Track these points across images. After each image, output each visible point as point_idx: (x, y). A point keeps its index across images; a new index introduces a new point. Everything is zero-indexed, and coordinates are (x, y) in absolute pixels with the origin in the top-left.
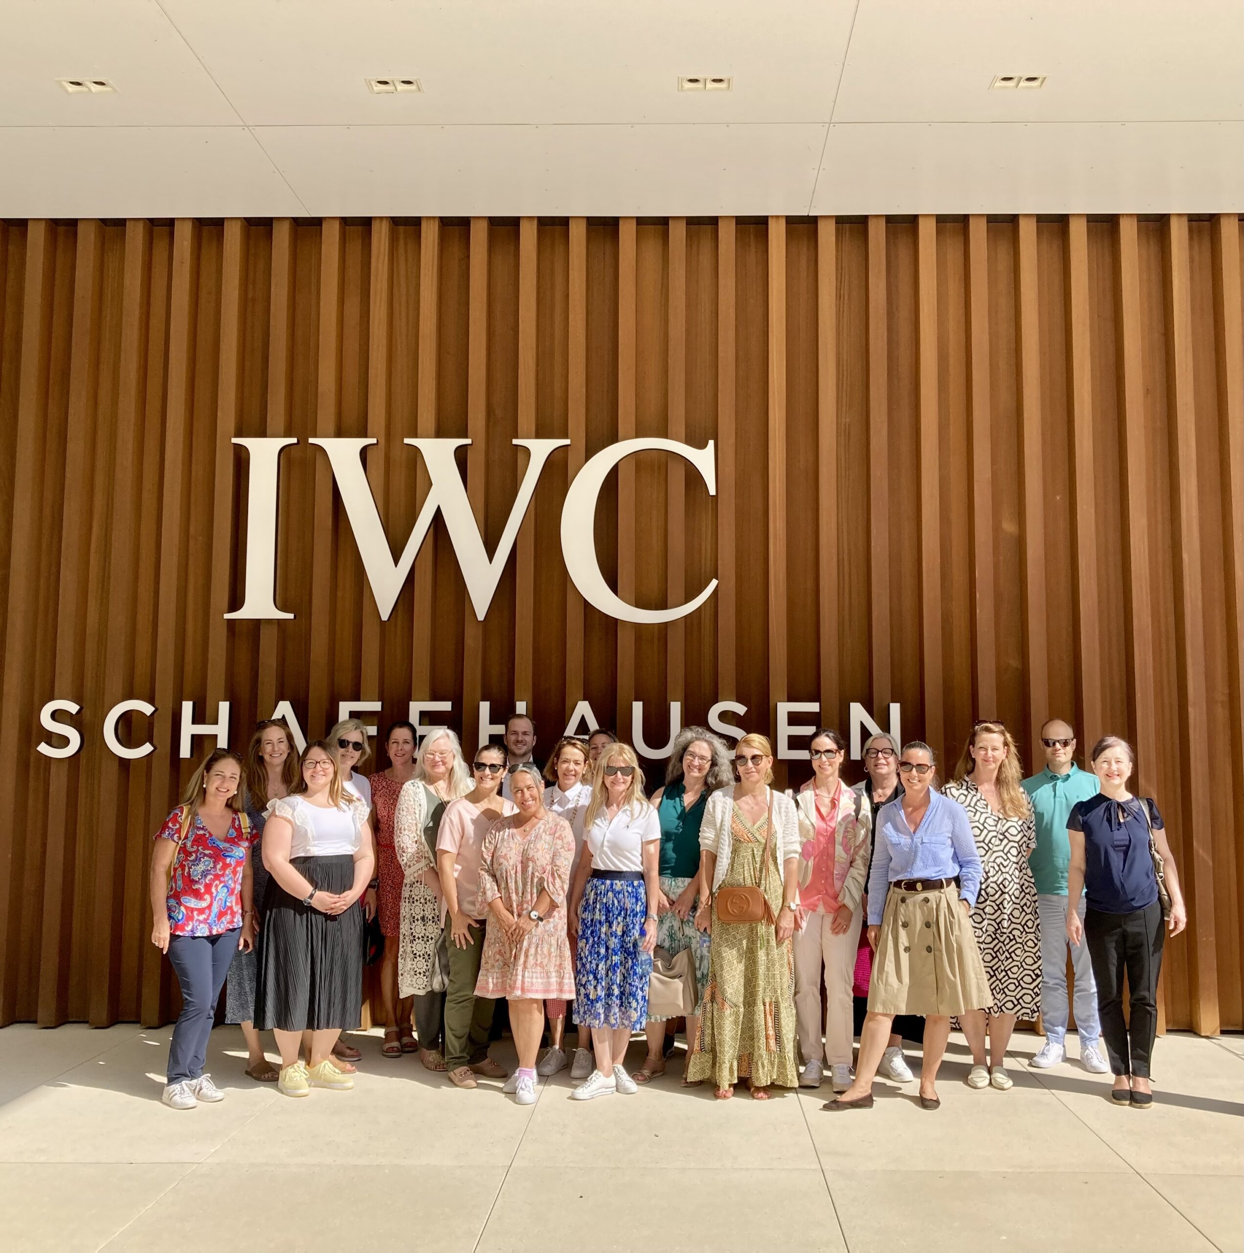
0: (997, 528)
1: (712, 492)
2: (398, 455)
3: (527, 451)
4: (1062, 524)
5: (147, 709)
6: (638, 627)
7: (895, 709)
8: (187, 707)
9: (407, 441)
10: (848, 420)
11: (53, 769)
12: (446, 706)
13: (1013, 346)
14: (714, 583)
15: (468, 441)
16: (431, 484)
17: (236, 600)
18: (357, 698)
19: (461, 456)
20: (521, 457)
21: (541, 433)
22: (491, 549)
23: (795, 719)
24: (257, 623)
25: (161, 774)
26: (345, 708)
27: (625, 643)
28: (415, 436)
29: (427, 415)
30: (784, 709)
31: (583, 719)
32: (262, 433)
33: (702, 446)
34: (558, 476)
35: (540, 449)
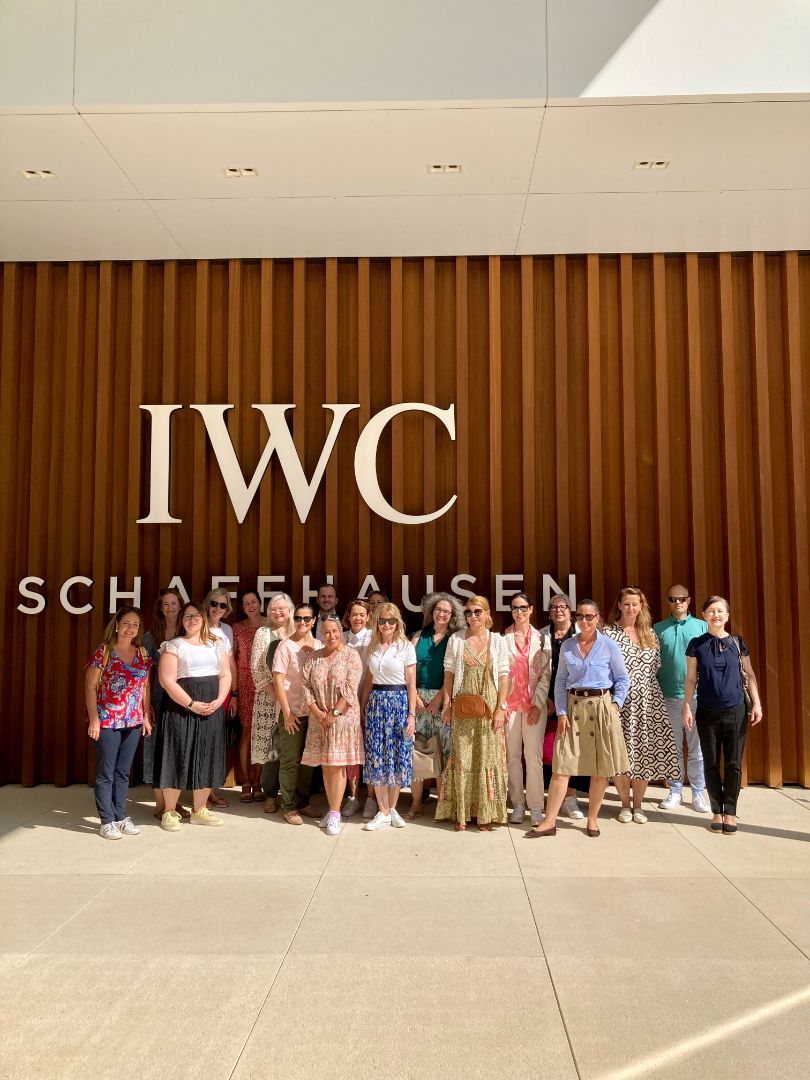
0: (638, 460)
1: (453, 438)
2: (248, 416)
3: (332, 412)
4: (681, 456)
5: (88, 582)
6: (406, 527)
7: (572, 578)
8: (114, 581)
9: (254, 406)
10: (541, 390)
11: (28, 620)
12: (281, 579)
13: (649, 338)
14: (455, 497)
15: (293, 406)
16: (269, 435)
17: (145, 511)
18: (223, 573)
19: (289, 415)
20: (328, 416)
21: (340, 401)
22: (309, 477)
23: (507, 585)
24: (157, 527)
25: (97, 624)
26: (216, 580)
27: (397, 537)
28: (259, 403)
29: (266, 389)
30: (500, 579)
32: (160, 402)
33: (446, 408)
34: (352, 429)
35: (340, 411)
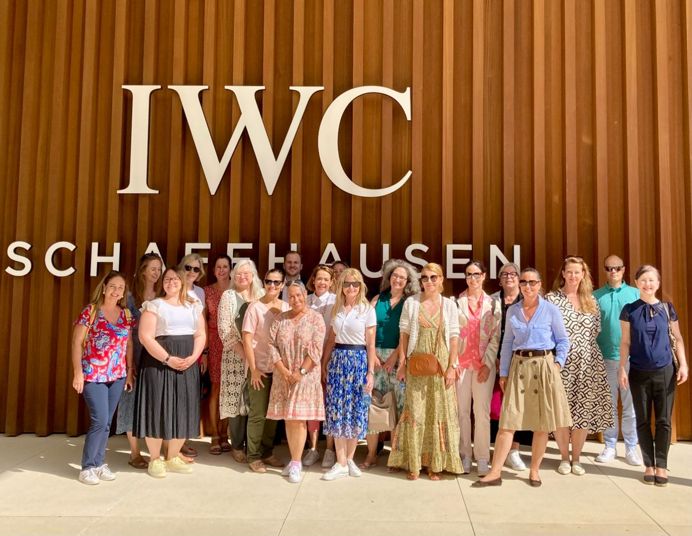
0: (579, 140)
1: (409, 118)
2: (221, 96)
3: (298, 94)
4: (618, 138)
5: (71, 247)
6: (364, 199)
7: (517, 249)
8: (95, 246)
9: (227, 87)
10: (490, 75)
11: (15, 281)
12: (249, 246)
13: (589, 31)
14: (410, 173)
15: (263, 88)
16: (241, 113)
17: (124, 183)
18: (196, 241)
19: (259, 96)
20: (294, 97)
21: (306, 83)
22: (276, 152)
23: (457, 254)
24: (136, 196)
25: (79, 286)
26: (189, 247)
27: (356, 208)
28: (231, 84)
29: (238, 72)
30: (451, 248)
31: (331, 254)
32: (140, 83)
33: (402, 90)
34: (316, 109)
35: (306, 93)
